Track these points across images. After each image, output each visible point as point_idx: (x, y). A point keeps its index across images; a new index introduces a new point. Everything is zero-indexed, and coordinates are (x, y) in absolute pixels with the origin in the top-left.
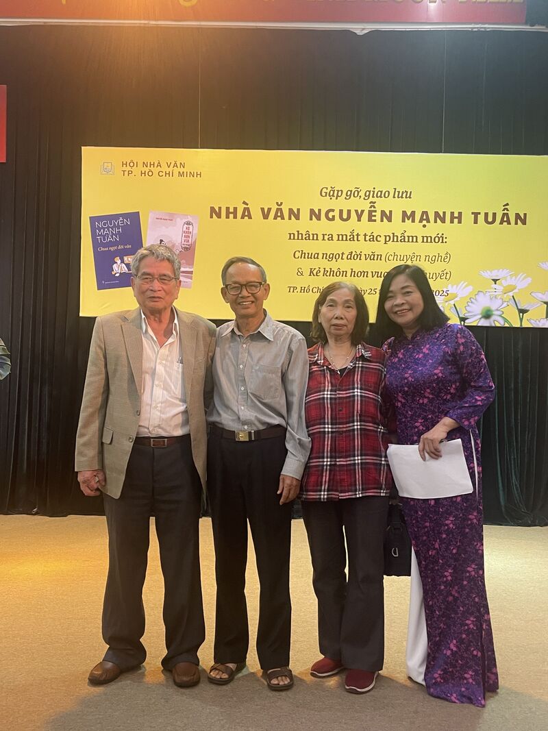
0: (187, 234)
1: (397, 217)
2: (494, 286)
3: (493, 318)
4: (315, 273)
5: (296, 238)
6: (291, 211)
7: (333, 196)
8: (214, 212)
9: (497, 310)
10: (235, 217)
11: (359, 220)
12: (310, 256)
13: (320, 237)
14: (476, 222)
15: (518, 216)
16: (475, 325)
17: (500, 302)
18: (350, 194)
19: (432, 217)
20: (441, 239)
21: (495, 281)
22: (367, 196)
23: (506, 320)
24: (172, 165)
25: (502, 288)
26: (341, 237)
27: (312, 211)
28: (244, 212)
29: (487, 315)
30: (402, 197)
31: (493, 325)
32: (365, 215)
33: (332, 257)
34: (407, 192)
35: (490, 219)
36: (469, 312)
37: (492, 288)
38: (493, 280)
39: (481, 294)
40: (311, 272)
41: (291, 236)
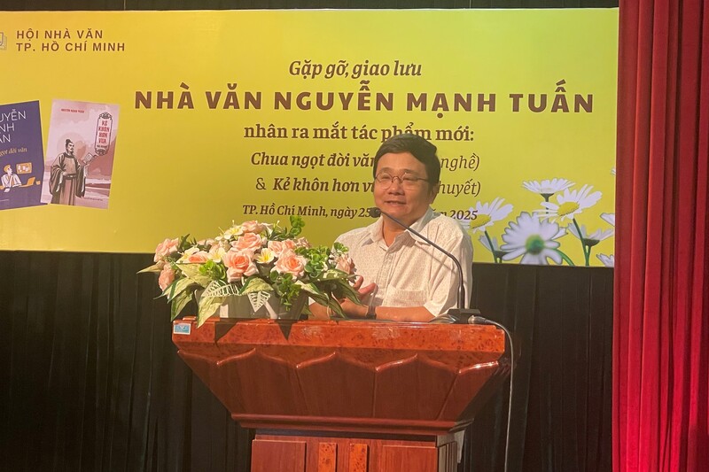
0: (103, 131)
1: (400, 102)
2: (544, 204)
3: (545, 252)
4: (282, 185)
5: (255, 134)
6: (248, 96)
7: (308, 73)
8: (142, 100)
9: (551, 240)
10: (170, 106)
11: (345, 107)
12: (275, 161)
13: (289, 133)
14: (516, 108)
15: (579, 99)
16: (518, 263)
17: (556, 228)
18: (332, 71)
19: (451, 103)
20: (465, 134)
21: (547, 196)
22: (356, 73)
23: (563, 256)
24: (85, 34)
25: (558, 208)
26: (320, 133)
27: (278, 96)
28: (183, 99)
29: (535, 247)
30: (407, 74)
31: (545, 263)
32: (354, 102)
33: (305, 162)
34: (414, 66)
35: (537, 104)
36: (508, 244)
37: (542, 208)
38: (543, 195)
39: (525, 217)
40: (277, 184)
41: (249, 133)
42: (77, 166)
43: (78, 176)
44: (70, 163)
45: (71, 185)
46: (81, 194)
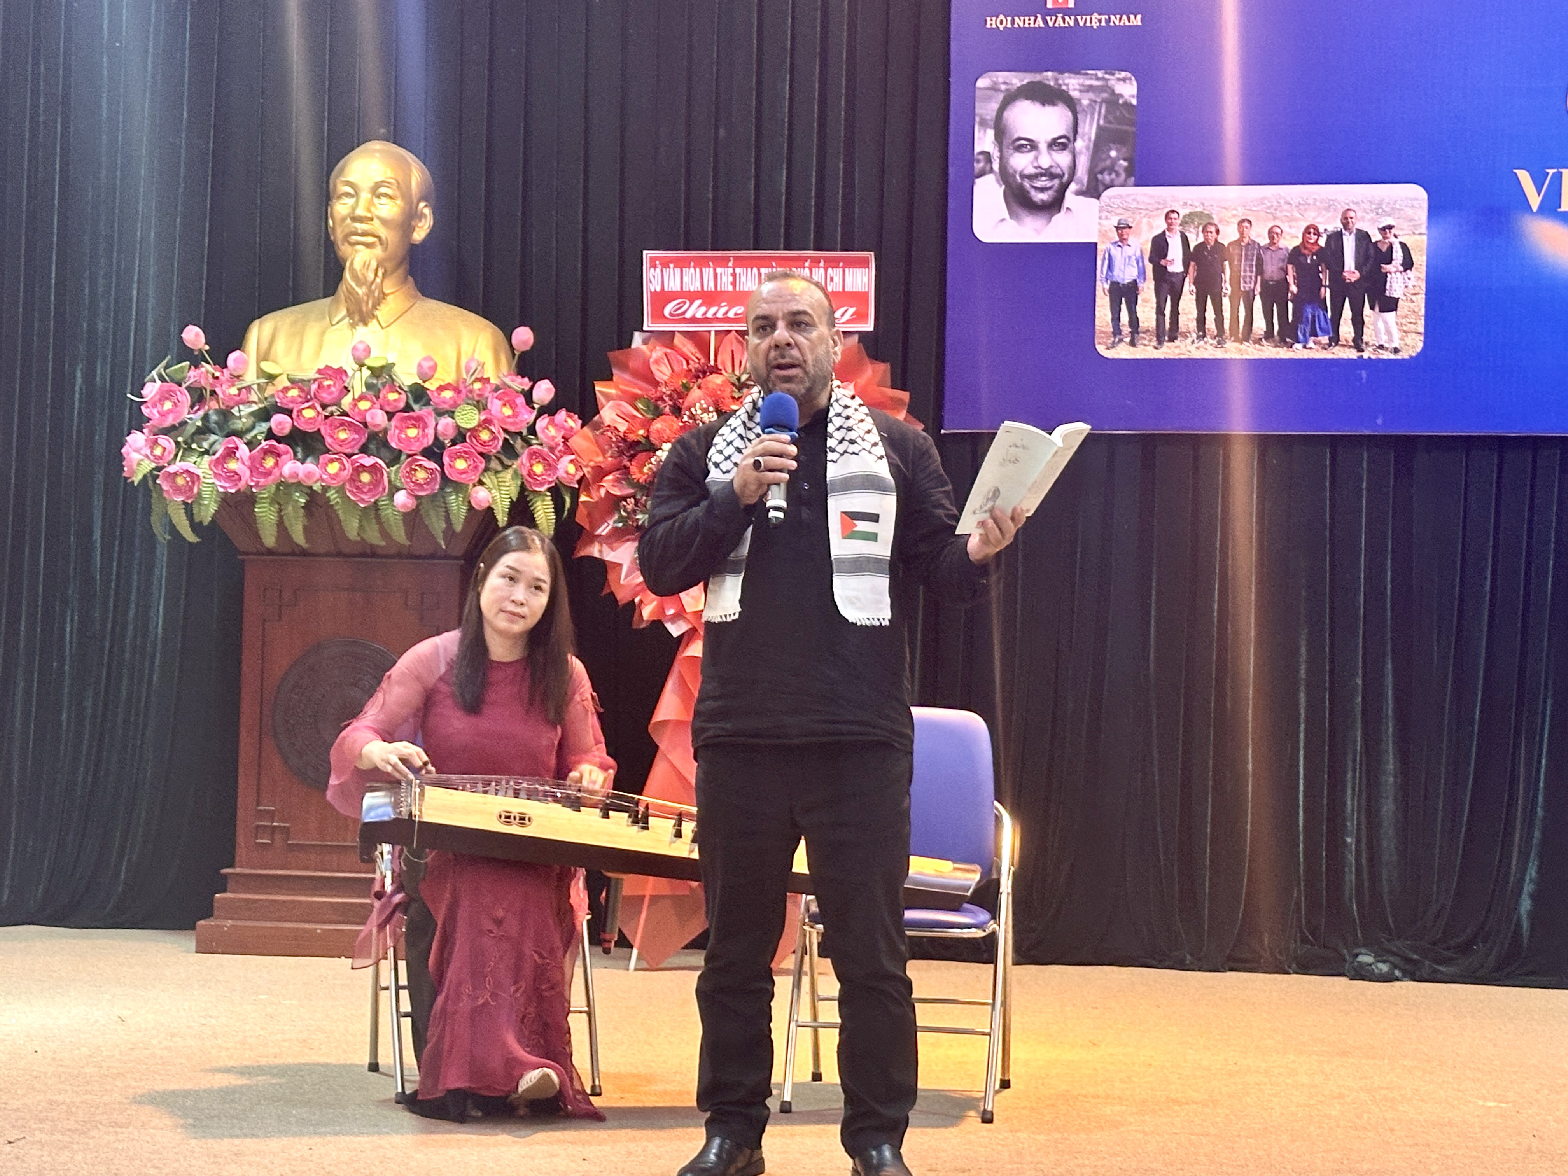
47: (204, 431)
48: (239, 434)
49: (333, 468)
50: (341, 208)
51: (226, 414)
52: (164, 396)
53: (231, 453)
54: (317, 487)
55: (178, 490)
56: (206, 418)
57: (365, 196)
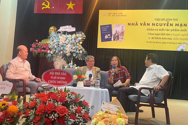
0: (122, 29)
1: (174, 25)
4: (153, 38)
5: (149, 30)
6: (147, 24)
7: (158, 20)
8: (129, 24)
10: (134, 25)
11: (164, 26)
12: (152, 34)
13: (155, 30)
18: (162, 20)
19: (183, 25)
20: (185, 30)
22: (167, 20)
24: (119, 14)
26: (160, 30)
27: (153, 24)
28: (136, 24)
30: (175, 20)
32: (166, 25)
33: (157, 34)
34: (177, 19)
40: (152, 38)
41: (147, 30)
42: (118, 35)
43: (118, 36)
44: (117, 34)
45: (117, 38)
46: (118, 39)
47: (36, 48)
48: (39, 48)
49: (46, 51)
50: (49, 31)
51: (38, 47)
52: (34, 45)
53: (38, 49)
54: (45, 52)
55: (34, 52)
56: (37, 47)
57: (51, 30)
